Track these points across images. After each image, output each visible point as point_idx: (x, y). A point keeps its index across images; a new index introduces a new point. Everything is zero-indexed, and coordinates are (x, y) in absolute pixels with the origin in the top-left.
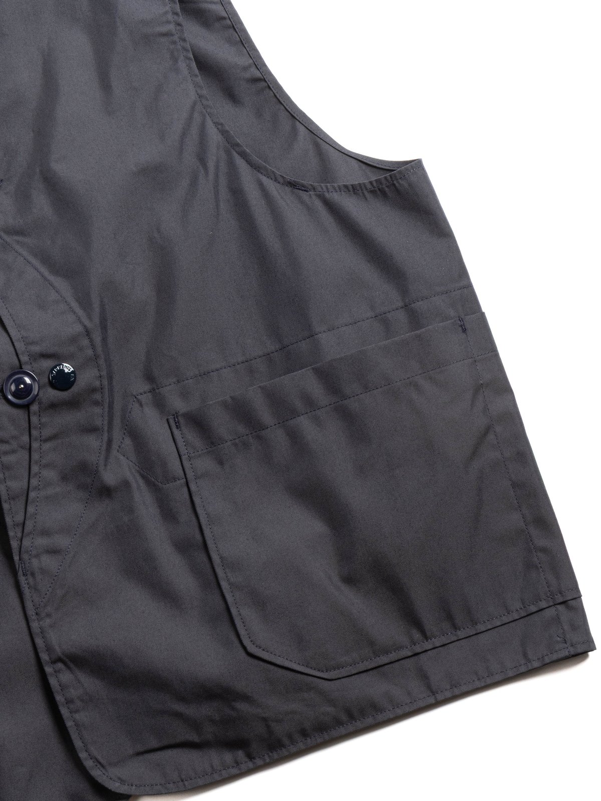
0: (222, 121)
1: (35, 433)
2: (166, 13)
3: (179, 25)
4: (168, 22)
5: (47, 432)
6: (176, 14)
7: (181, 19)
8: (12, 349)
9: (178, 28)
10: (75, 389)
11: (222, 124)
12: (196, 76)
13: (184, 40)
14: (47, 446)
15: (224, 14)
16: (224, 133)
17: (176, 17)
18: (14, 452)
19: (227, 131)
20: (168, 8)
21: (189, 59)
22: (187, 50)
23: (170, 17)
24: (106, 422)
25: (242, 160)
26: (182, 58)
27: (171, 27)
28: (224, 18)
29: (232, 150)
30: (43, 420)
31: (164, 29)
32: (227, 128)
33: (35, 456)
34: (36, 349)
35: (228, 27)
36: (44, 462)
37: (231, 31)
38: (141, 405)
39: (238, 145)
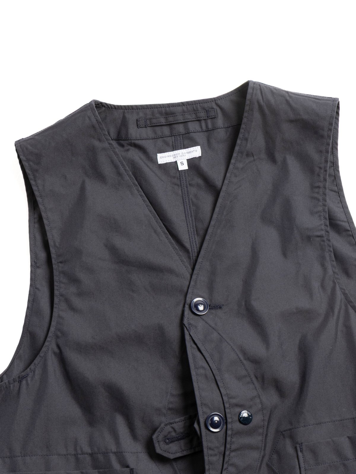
0: (344, 288)
1: (228, 446)
2: (321, 225)
3: (328, 232)
4: (322, 230)
5: (233, 447)
6: (327, 226)
7: (329, 229)
8: (221, 400)
9: (327, 233)
10: (251, 425)
11: (344, 290)
12: (333, 261)
13: (329, 240)
14: (233, 454)
15: (349, 228)
16: (345, 294)
17: (326, 227)
18: (216, 455)
19: (346, 294)
20: (322, 222)
21: (331, 251)
22: (330, 246)
23: (323, 227)
24: (263, 445)
25: (353, 310)
26: (327, 250)
27: (323, 233)
28: (349, 231)
29: (348, 304)
30: (233, 440)
31: (319, 233)
32: (347, 292)
33: (226, 459)
34: (234, 401)
35: (350, 236)
36: (230, 462)
37: (351, 238)
38: (284, 437)
39: (351, 302)
